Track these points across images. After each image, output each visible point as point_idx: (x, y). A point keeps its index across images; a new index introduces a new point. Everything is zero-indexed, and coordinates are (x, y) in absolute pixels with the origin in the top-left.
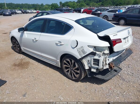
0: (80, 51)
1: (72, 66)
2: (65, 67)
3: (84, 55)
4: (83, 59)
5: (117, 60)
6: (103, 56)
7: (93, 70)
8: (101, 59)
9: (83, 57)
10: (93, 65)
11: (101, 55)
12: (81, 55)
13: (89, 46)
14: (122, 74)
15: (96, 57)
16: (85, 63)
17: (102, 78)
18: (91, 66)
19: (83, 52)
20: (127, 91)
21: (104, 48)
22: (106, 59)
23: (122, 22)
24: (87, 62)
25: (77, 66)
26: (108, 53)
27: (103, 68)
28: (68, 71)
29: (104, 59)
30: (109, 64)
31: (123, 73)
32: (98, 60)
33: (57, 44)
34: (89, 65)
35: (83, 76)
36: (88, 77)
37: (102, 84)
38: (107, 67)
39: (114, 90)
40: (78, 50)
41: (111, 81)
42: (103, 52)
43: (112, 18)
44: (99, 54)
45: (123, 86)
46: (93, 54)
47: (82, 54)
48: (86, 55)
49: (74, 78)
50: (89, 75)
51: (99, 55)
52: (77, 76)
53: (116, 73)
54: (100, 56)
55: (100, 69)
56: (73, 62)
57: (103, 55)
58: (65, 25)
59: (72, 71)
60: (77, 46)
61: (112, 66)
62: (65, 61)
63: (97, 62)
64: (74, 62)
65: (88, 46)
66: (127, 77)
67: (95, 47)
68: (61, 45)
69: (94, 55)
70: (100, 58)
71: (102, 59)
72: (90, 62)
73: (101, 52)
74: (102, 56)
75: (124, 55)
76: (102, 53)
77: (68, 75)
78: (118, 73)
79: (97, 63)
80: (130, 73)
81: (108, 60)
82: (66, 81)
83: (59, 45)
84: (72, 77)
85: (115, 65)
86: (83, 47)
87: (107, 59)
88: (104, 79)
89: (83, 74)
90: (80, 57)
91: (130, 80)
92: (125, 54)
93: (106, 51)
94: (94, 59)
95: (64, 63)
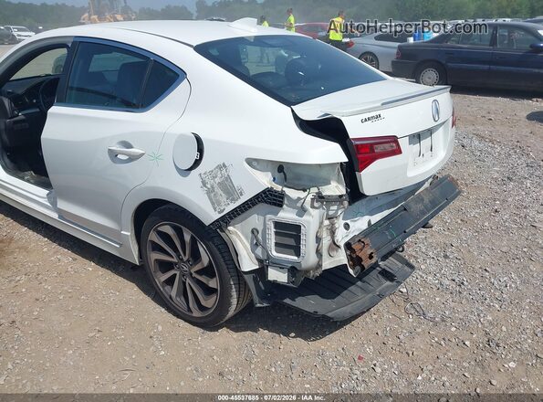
0: (212, 187)
1: (185, 259)
2: (156, 260)
3: (232, 206)
4: (228, 224)
5: (387, 229)
6: (316, 208)
7: (275, 275)
8: (309, 222)
9: (228, 214)
10: (274, 253)
11: (307, 205)
12: (219, 204)
13: (255, 164)
14: (415, 288)
15: (287, 215)
16: (241, 241)
17: (321, 311)
18: (268, 255)
19: (229, 189)
20: (430, 367)
21: (324, 173)
22: (333, 224)
23: (429, 78)
24: (246, 238)
25: (205, 259)
26: (341, 196)
27: (319, 265)
28: (170, 281)
29: (321, 223)
30: (348, 246)
31: (419, 281)
32: (297, 228)
33: (113, 155)
34: (259, 251)
35: (234, 301)
36: (259, 305)
37: (324, 335)
38: (341, 258)
39: (375, 362)
40: (204, 184)
41: (368, 319)
42: (314, 190)
43: (393, 62)
44: (299, 199)
45: (418, 340)
46: (271, 199)
47: (223, 198)
48: (239, 207)
49: (196, 313)
50: (263, 298)
51: (299, 205)
52: (210, 302)
53: (388, 283)
54: (302, 211)
55: (307, 271)
56: (187, 237)
57: (316, 205)
58: (151, 65)
59: (188, 281)
60: (197, 163)
61: (364, 254)
62: (153, 237)
63: (290, 235)
64: (192, 237)
65: (250, 162)
66: (437, 299)
67: (281, 169)
68: (132, 158)
69: (275, 204)
70: (305, 217)
71: (311, 222)
72: (260, 237)
73: (304, 190)
74: (313, 207)
75: (420, 207)
76: (310, 196)
77: (171, 297)
78: (399, 283)
79: (291, 242)
80: (448, 283)
81: (347, 226)
82: (160, 328)
83: (125, 157)
84: (189, 310)
85: (377, 250)
86: (224, 165)
87: (340, 223)
88: (329, 315)
89: (234, 294)
90: (216, 216)
91: (447, 313)
92: (426, 200)
93: (334, 184)
94: (277, 225)
95: (153, 243)
